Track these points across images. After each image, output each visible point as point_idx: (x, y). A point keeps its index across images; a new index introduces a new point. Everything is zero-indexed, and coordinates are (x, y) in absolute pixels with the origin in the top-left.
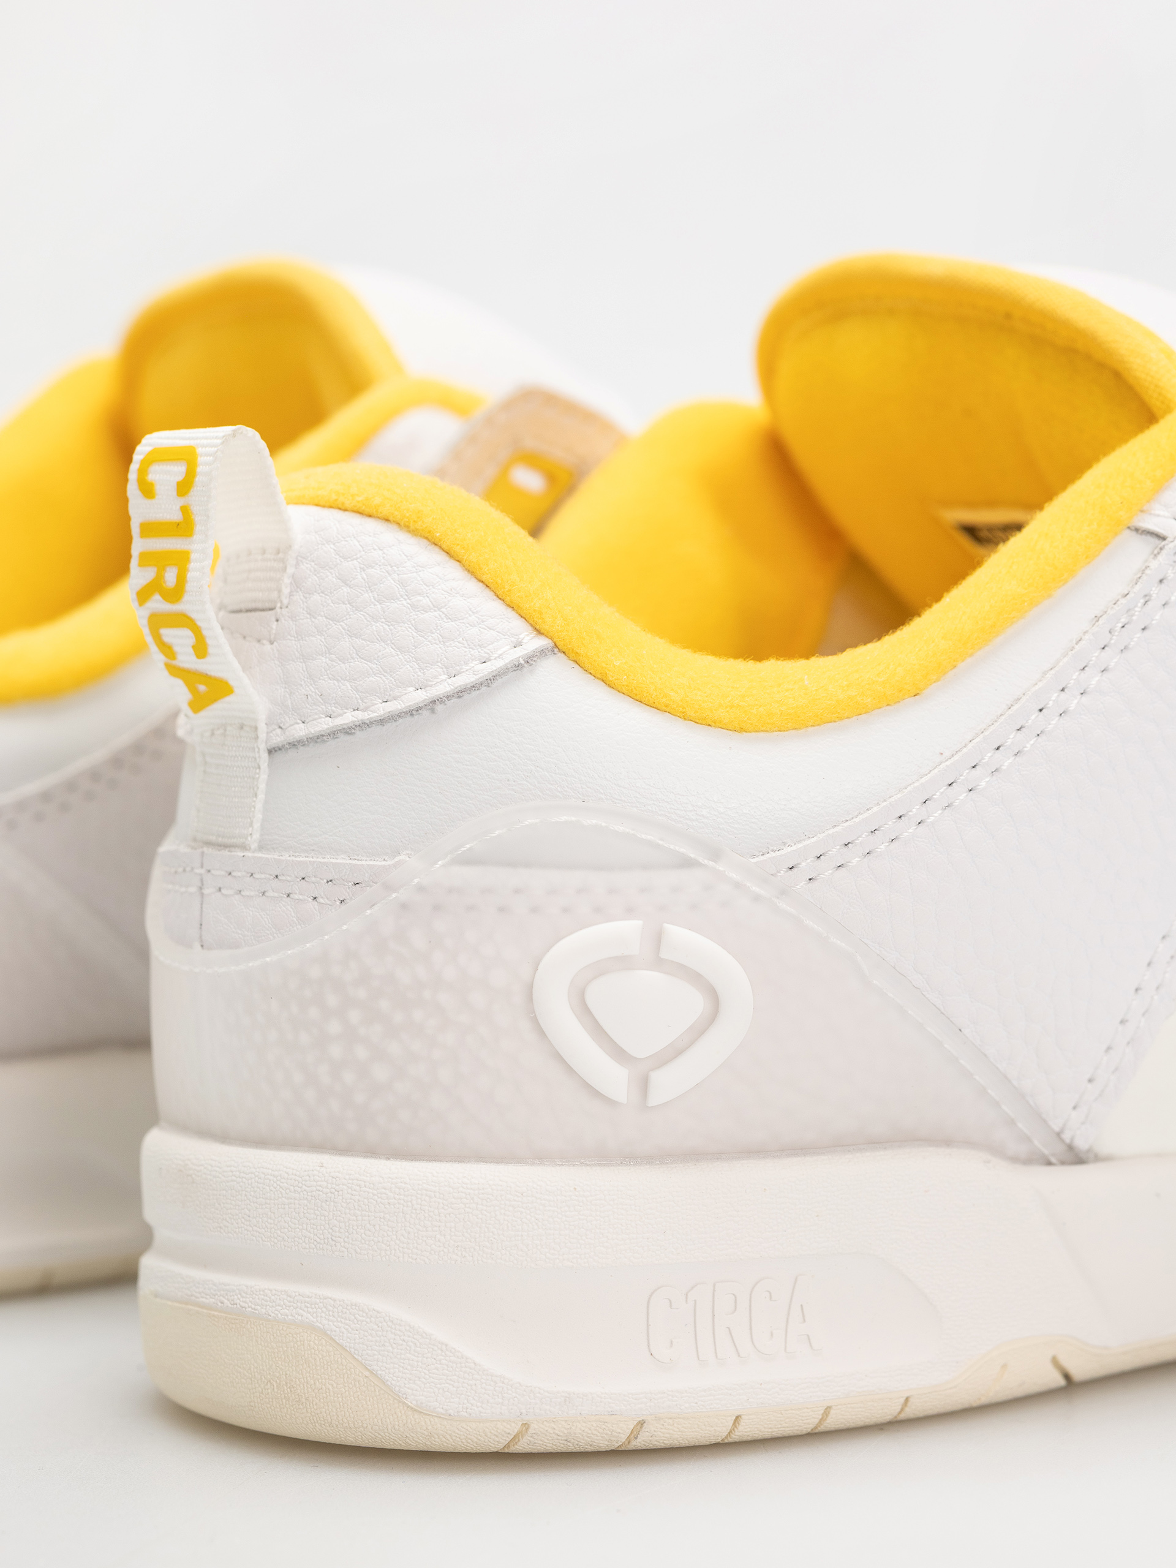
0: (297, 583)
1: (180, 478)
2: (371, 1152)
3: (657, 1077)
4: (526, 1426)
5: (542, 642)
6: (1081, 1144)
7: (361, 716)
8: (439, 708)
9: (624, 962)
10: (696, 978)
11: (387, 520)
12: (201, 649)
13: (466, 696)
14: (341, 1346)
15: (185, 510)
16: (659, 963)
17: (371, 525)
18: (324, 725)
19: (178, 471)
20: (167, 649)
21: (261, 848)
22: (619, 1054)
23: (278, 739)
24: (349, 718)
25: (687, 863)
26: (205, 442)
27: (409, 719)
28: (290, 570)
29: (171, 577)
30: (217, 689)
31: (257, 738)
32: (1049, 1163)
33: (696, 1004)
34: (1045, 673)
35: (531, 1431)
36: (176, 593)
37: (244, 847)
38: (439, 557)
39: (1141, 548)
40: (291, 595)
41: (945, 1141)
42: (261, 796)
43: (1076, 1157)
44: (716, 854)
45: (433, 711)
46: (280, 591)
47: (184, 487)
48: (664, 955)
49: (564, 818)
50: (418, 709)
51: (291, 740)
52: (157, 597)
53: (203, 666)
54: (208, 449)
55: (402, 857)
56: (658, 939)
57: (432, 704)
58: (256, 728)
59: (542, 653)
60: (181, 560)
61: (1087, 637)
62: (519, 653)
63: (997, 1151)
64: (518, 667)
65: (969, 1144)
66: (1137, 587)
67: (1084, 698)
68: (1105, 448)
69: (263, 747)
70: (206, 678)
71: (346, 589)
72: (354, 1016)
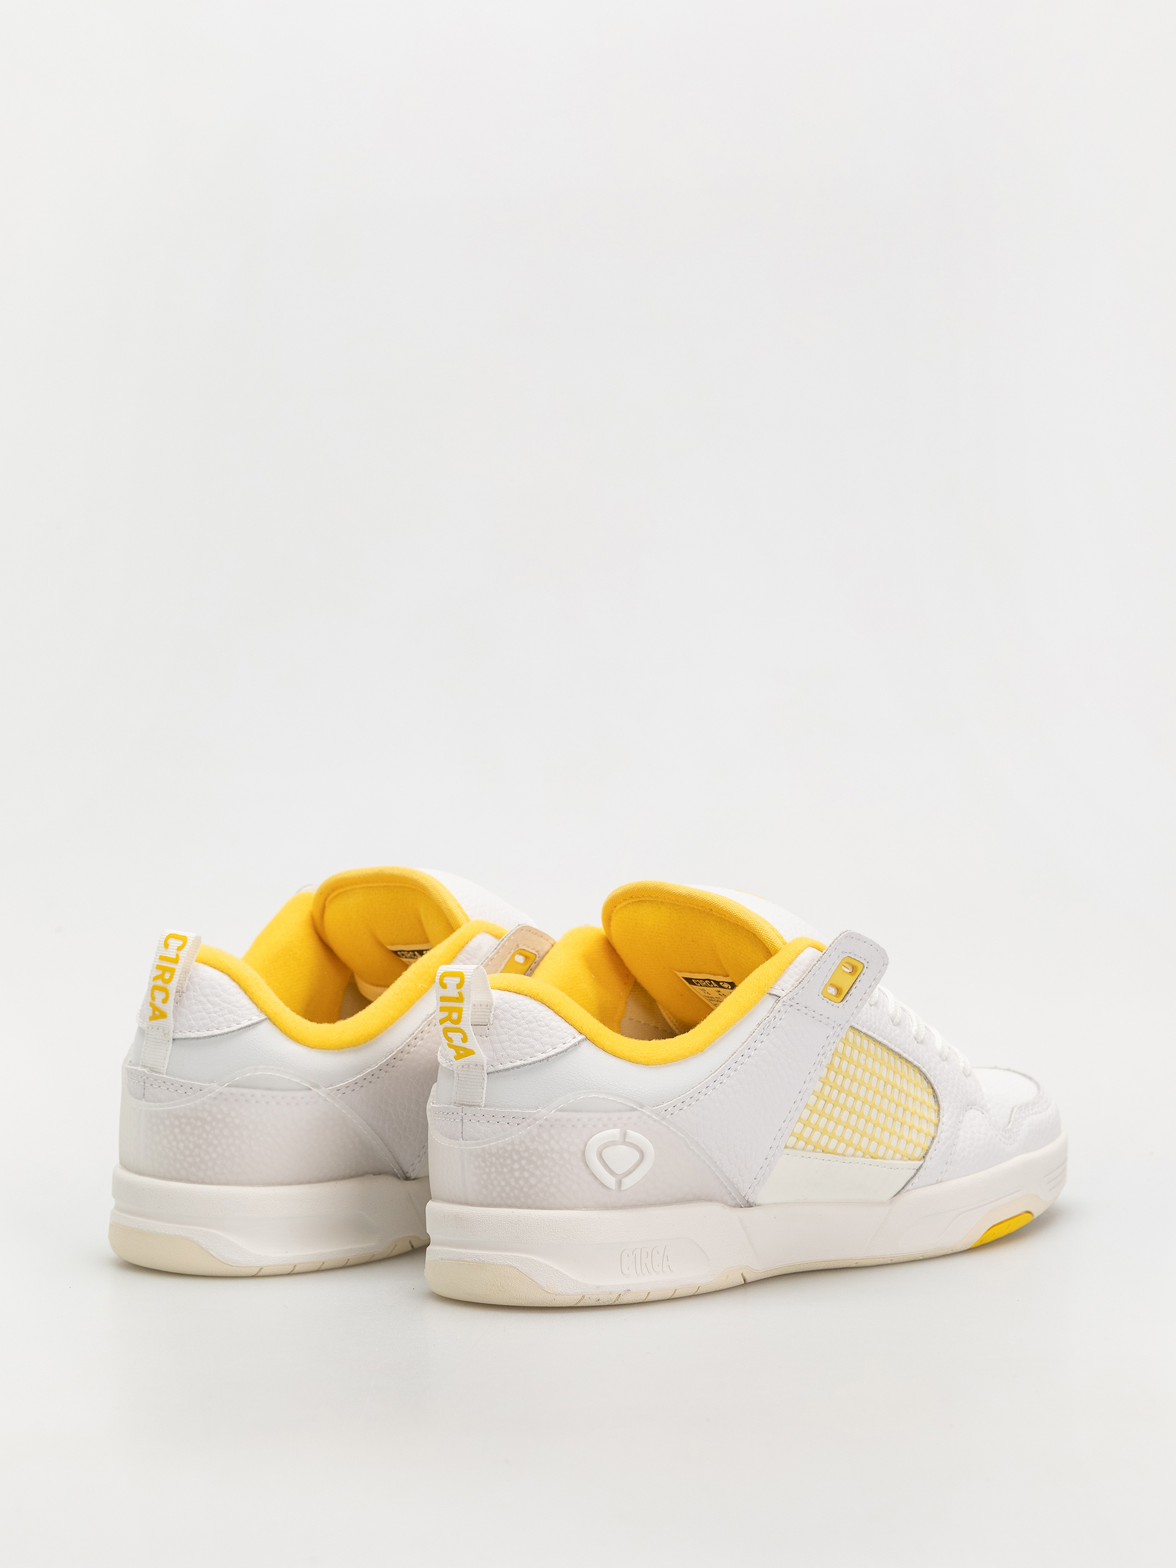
0: (495, 1017)
1: (458, 983)
2: (529, 1207)
3: (624, 1180)
4: (583, 1296)
5: (582, 1037)
6: (751, 1200)
7: (523, 1062)
8: (550, 1059)
9: (613, 1143)
10: (636, 1147)
11: (526, 995)
12: (465, 1039)
13: (558, 1055)
14: (522, 1272)
15: (460, 993)
16: (624, 1143)
17: (520, 997)
18: (510, 1065)
19: (457, 980)
20: (449, 1039)
21: (485, 1106)
22: (612, 1172)
23: (491, 1069)
24: (519, 1063)
25: (633, 1109)
26: (467, 971)
27: (539, 1063)
28: (493, 1012)
29: (455, 1016)
30: (470, 1052)
31: (483, 1069)
32: (742, 1207)
33: (637, 1156)
34: (743, 1043)
35: (585, 1298)
36: (458, 1021)
37: (479, 1106)
38: (545, 1008)
39: (771, 1001)
40: (493, 1020)
41: (709, 1200)
42: (485, 1089)
43: (750, 1205)
44: (642, 1106)
45: (548, 1060)
46: (489, 1020)
47: (460, 986)
48: (627, 1140)
49: (593, 1096)
50: (543, 1060)
51: (497, 1070)
52: (449, 1022)
53: (466, 1045)
54: (468, 974)
55: (540, 1109)
56: (625, 1135)
57: (548, 1058)
58: (483, 1066)
59: (583, 1040)
60: (460, 1011)
61: (756, 1031)
62: (575, 1041)
63: (725, 1203)
64: (575, 1045)
65: (717, 1201)
66: (772, 1014)
67: (756, 1051)
68: (756, 966)
69: (486, 1072)
70: (464, 1049)
71: (515, 1019)
72: (524, 1162)
